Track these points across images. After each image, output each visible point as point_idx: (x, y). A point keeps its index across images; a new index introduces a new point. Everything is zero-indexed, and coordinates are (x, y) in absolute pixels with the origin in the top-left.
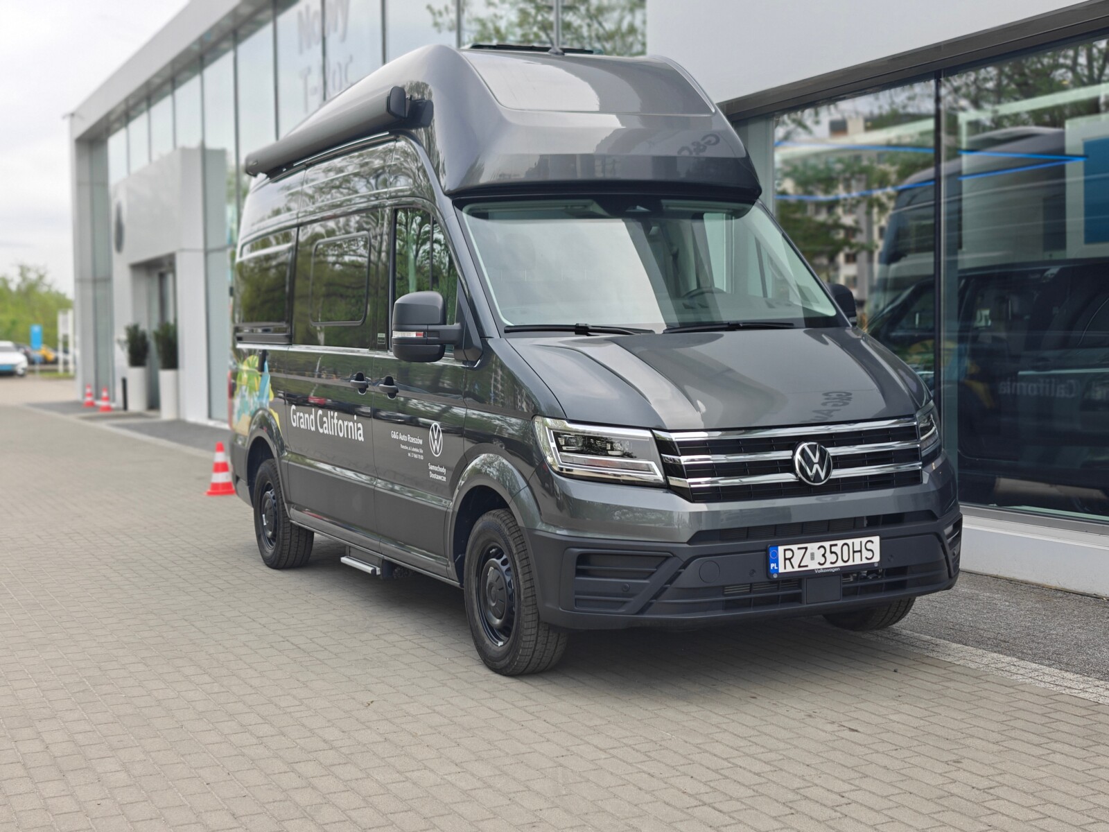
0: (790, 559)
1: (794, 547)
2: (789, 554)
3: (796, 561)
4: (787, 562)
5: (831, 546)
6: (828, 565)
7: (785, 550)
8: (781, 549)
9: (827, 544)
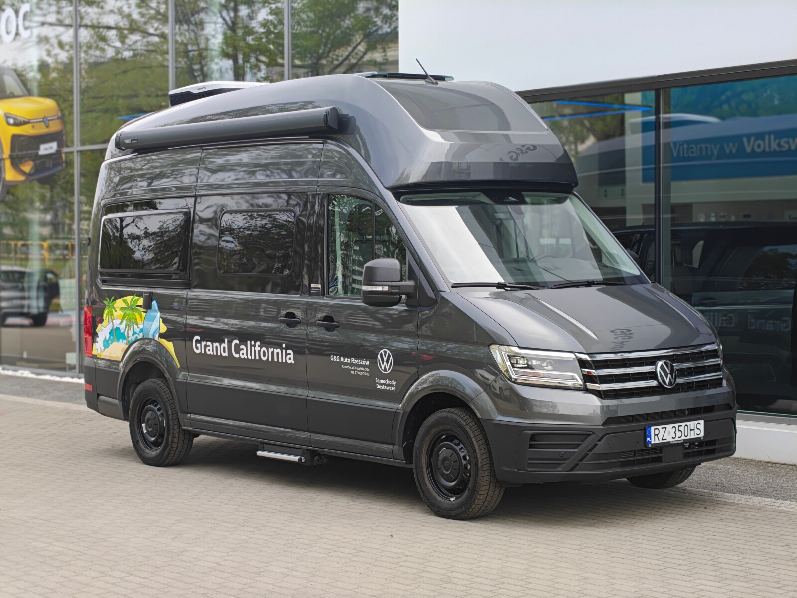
0: (657, 435)
1: (659, 427)
2: (657, 432)
3: (660, 436)
4: (656, 436)
5: (679, 426)
6: (677, 438)
7: (655, 429)
8: (653, 428)
9: (676, 425)
